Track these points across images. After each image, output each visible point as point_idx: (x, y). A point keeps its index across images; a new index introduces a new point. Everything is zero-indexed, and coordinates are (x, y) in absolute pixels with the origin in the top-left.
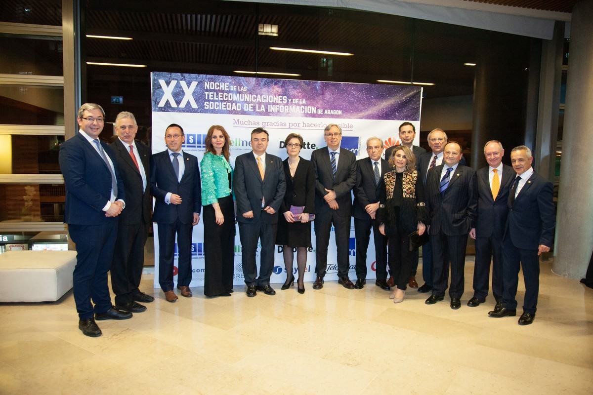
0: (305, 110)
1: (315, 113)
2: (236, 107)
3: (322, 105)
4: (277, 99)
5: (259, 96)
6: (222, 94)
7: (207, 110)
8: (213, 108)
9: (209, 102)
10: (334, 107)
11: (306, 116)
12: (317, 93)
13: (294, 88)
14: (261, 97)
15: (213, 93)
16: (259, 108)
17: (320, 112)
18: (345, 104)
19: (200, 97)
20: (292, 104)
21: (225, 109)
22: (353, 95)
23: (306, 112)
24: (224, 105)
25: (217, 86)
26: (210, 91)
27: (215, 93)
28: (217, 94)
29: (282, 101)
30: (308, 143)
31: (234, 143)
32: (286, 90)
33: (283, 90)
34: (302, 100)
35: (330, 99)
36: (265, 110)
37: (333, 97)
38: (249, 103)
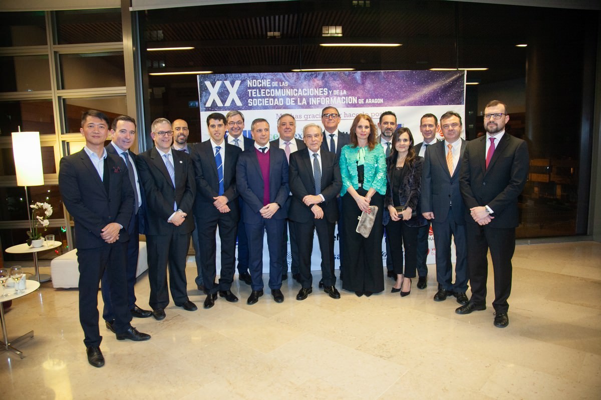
0: (345, 100)
1: (356, 103)
2: (279, 102)
3: (362, 94)
4: (318, 92)
6: (264, 90)
7: (251, 106)
8: (256, 105)
9: (253, 99)
10: (375, 95)
11: (348, 107)
12: (357, 83)
13: (335, 80)
14: (302, 91)
15: (255, 90)
16: (301, 102)
17: (361, 101)
18: (386, 92)
19: (244, 95)
20: (332, 95)
21: (268, 104)
22: (394, 83)
23: (347, 103)
24: (267, 100)
25: (260, 83)
26: (253, 88)
27: (258, 90)
28: (260, 91)
29: (323, 93)
32: (326, 82)
33: (323, 83)
34: (343, 91)
35: (370, 88)
36: (307, 103)
37: (374, 86)
38: (290, 97)
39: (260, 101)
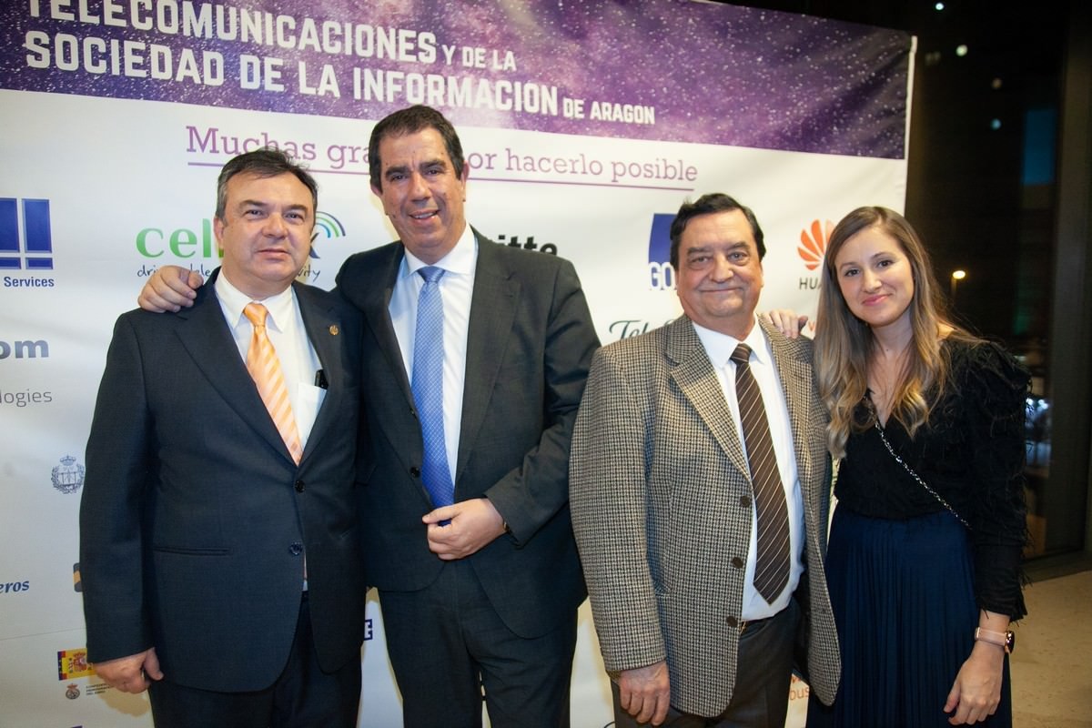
0: (512, 96)
1: (554, 112)
2: (201, 70)
3: (579, 79)
4: (392, 44)
5: (309, 24)
7: (43, 72)
8: (74, 66)
9: (52, 35)
10: (626, 89)
11: (521, 126)
14: (320, 30)
16: (314, 78)
17: (573, 109)
18: (664, 83)
20: (457, 67)
21: (142, 73)
22: (691, 47)
23: (518, 108)
24: (135, 52)
29: (416, 51)
30: (530, 240)
31: (193, 241)
32: (432, 5)
34: (502, 56)
35: (608, 57)
36: (341, 88)
37: (622, 52)
38: (261, 52)
39: (94, 48)
